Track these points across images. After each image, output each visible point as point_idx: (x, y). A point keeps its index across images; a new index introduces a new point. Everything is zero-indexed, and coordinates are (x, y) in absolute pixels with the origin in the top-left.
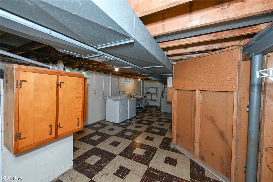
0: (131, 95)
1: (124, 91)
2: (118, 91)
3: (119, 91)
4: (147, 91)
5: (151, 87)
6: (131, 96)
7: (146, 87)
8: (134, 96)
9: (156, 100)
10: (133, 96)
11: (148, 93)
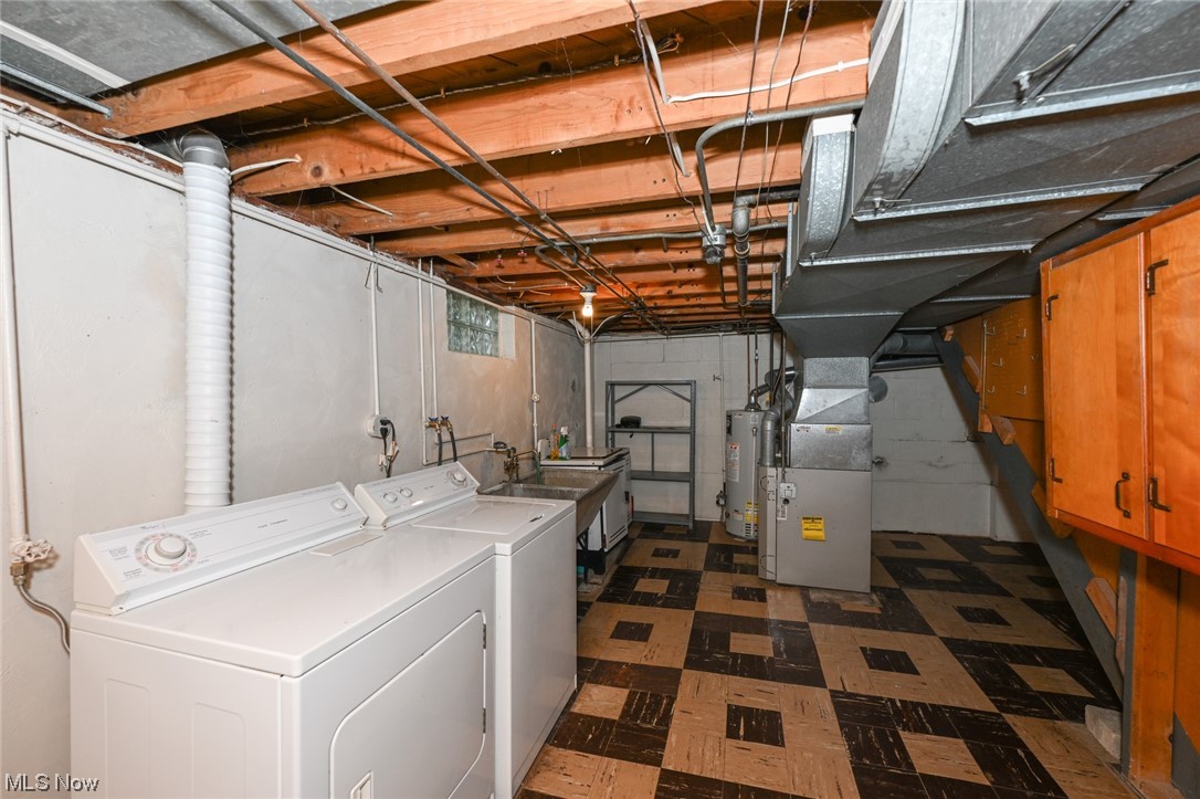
0: (511, 452)
1: (445, 421)
2: (369, 426)
3: (385, 429)
4: (622, 411)
5: (646, 385)
6: (511, 468)
7: (613, 384)
8: (534, 458)
9: (688, 478)
10: (525, 468)
11: (631, 424)
